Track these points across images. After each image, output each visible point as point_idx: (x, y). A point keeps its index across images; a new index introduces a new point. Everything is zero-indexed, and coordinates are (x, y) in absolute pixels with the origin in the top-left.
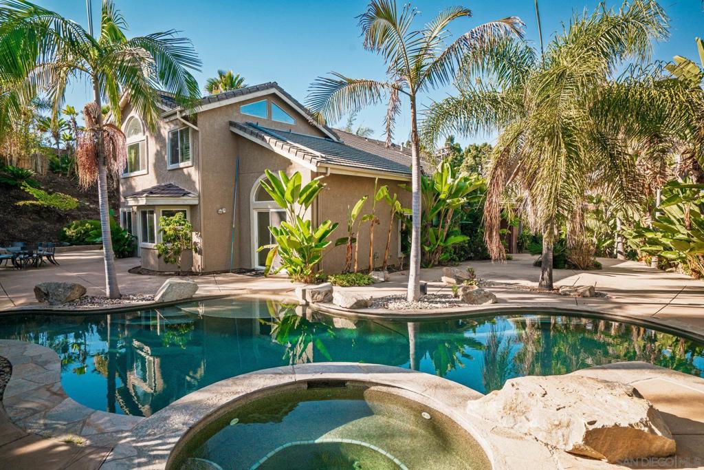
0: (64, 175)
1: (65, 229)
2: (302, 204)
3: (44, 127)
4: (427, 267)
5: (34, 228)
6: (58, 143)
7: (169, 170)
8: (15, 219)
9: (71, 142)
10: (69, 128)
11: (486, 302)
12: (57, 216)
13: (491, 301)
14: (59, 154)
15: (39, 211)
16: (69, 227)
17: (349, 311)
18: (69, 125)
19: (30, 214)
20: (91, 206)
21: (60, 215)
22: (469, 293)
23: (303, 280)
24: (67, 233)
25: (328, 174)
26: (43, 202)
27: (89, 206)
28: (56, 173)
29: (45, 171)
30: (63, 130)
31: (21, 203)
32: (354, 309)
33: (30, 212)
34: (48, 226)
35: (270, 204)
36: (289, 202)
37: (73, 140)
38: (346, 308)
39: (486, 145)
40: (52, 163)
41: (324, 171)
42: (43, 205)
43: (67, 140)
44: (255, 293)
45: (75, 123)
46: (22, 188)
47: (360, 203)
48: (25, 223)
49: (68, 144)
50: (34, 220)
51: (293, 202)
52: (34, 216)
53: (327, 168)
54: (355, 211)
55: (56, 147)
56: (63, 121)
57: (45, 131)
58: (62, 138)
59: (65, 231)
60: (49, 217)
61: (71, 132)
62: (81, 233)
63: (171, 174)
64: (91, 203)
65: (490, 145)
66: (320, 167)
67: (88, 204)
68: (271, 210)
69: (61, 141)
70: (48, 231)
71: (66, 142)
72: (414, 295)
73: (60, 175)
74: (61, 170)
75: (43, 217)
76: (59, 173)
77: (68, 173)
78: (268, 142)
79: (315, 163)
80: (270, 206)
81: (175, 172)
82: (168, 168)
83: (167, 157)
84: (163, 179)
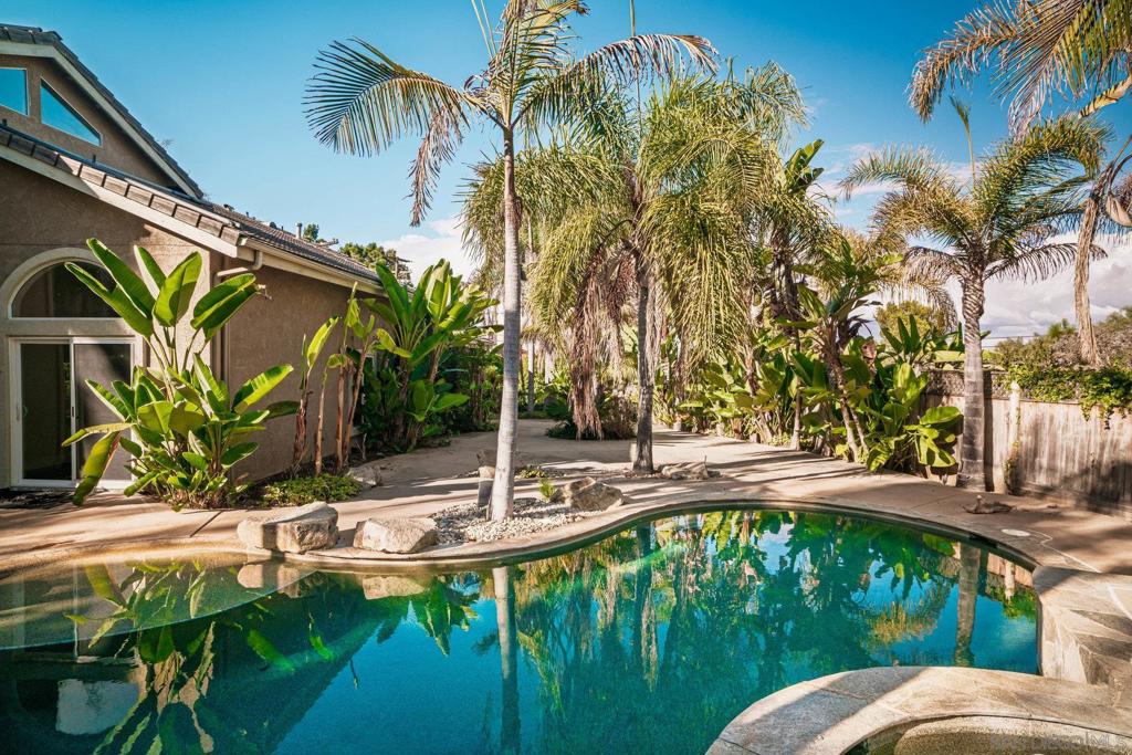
2: (198, 329)
4: (405, 452)
11: (612, 504)
13: (619, 502)
17: (409, 559)
22: (583, 491)
23: (202, 503)
25: (259, 267)
32: (417, 552)
35: (72, 324)
36: (162, 322)
38: (399, 553)
39: (374, 246)
41: (248, 257)
44: (96, 552)
47: (323, 332)
51: (174, 322)
53: (255, 252)
54: (315, 347)
65: (381, 248)
66: (245, 247)
68: (77, 340)
72: (505, 509)
78: (75, 173)
79: (232, 237)
80: (74, 330)
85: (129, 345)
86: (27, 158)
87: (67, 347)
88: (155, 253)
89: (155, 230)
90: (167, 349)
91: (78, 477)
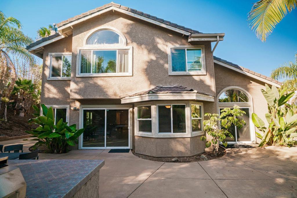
7: (170, 76)
63: (172, 78)
78: (242, 69)
81: (179, 77)
82: (169, 74)
83: (168, 66)
84: (160, 82)
91: (238, 141)
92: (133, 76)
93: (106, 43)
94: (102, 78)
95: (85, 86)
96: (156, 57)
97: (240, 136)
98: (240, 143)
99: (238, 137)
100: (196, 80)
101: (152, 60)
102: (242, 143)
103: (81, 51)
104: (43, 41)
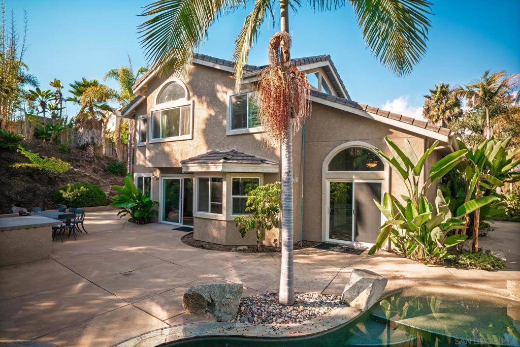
0: (47, 140)
1: (61, 191)
3: (33, 96)
5: (29, 190)
6: (44, 111)
7: (228, 136)
8: (9, 181)
9: (56, 111)
10: (56, 99)
12: (48, 178)
14: (45, 122)
15: (31, 174)
16: (65, 190)
18: (55, 96)
19: (22, 176)
20: (75, 170)
21: (50, 178)
24: (64, 196)
26: (38, 165)
27: (73, 169)
28: (40, 138)
29: (31, 137)
30: (50, 100)
31: (17, 165)
33: (22, 174)
34: (41, 188)
35: (354, 174)
36: (415, 174)
37: (58, 109)
40: (36, 129)
42: (37, 167)
43: (53, 109)
45: (61, 94)
46: (18, 150)
48: (19, 185)
49: (53, 113)
50: (26, 181)
52: (27, 178)
55: (41, 115)
56: (50, 92)
57: (34, 100)
58: (48, 107)
59: (62, 194)
60: (40, 179)
61: (57, 102)
62: (77, 195)
63: (230, 139)
64: (74, 167)
67: (72, 167)
68: (356, 181)
69: (46, 110)
70: (42, 193)
71: (52, 111)
73: (44, 141)
74: (44, 136)
75: (35, 180)
76: (43, 138)
77: (51, 139)
78: (364, 109)
79: (445, 132)
80: (356, 176)
81: (238, 137)
82: (227, 134)
83: (227, 122)
84: (218, 145)
85: (381, 183)
86: (343, 106)
87: (350, 184)
88: (395, 141)
89: (395, 131)
90: (413, 186)
91: (355, 240)
92: (193, 139)
93: (173, 100)
94: (169, 143)
95: (156, 153)
96: (215, 111)
97: (360, 232)
98: (359, 245)
99: (357, 234)
100: (258, 141)
101: (211, 116)
102: (361, 245)
103: (153, 112)
104: (132, 105)
